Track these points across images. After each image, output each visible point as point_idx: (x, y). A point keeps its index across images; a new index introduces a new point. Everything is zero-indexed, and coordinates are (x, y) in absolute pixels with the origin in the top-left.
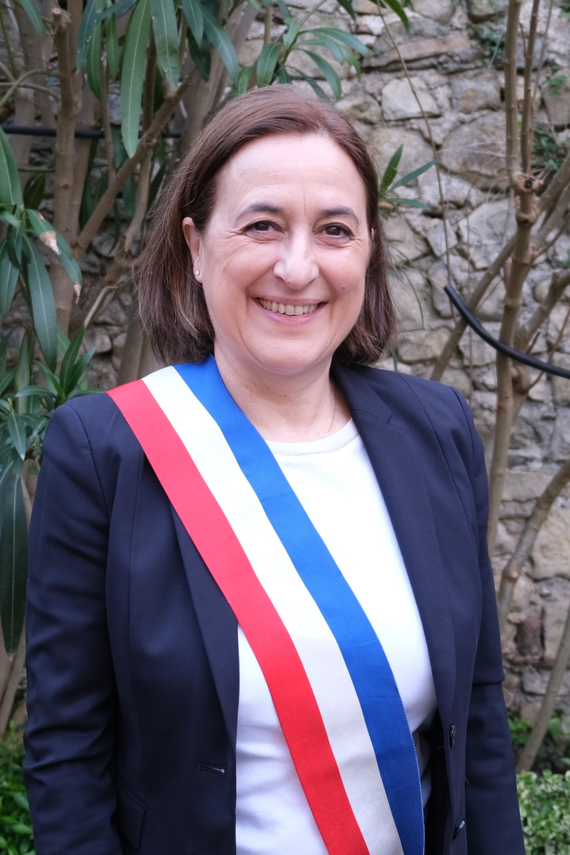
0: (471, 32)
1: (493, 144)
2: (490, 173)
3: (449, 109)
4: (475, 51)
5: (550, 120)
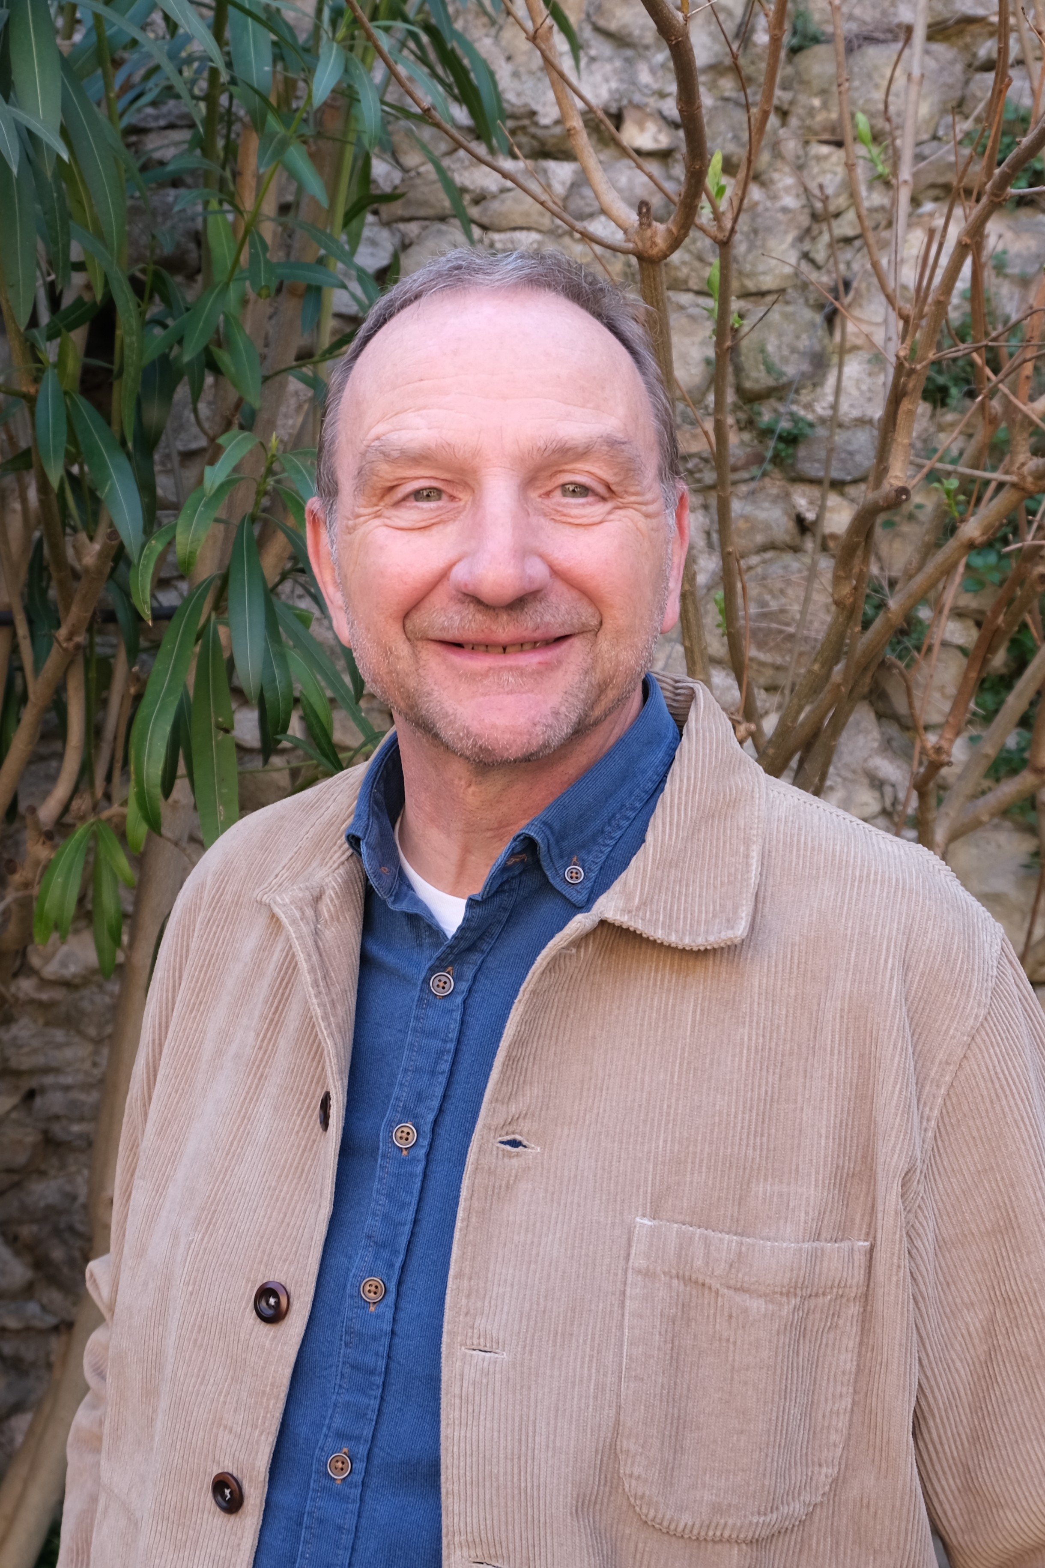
0: (742, 416)
1: (783, 611)
2: (779, 661)
3: (706, 549)
4: (749, 450)
5: (882, 569)
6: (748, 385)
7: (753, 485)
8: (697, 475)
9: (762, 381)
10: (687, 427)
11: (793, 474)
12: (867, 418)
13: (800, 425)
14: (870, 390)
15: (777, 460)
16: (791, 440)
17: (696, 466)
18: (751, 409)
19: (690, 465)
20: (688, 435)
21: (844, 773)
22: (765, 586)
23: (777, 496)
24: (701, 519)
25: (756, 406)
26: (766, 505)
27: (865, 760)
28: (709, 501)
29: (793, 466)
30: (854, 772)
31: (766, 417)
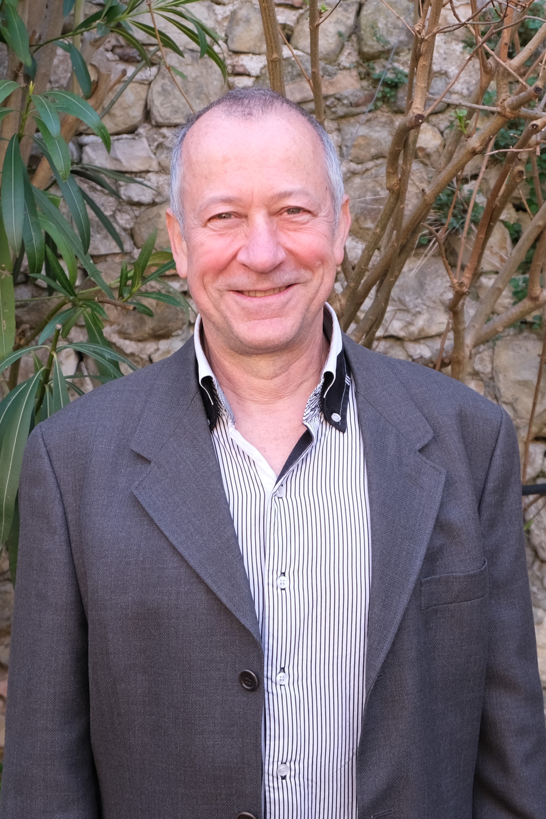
0: (361, 71)
4: (366, 92)
6: (366, 49)
7: (370, 115)
8: (333, 109)
9: (375, 47)
10: (326, 77)
11: (395, 109)
12: (443, 72)
13: (399, 76)
14: (445, 53)
15: (384, 99)
16: (394, 86)
17: (333, 103)
18: (368, 66)
19: (328, 103)
20: (327, 83)
21: (428, 303)
22: (377, 182)
23: (385, 123)
24: (336, 138)
25: (371, 64)
26: (378, 128)
27: (442, 295)
28: (341, 127)
29: (395, 102)
30: (434, 302)
31: (378, 71)
